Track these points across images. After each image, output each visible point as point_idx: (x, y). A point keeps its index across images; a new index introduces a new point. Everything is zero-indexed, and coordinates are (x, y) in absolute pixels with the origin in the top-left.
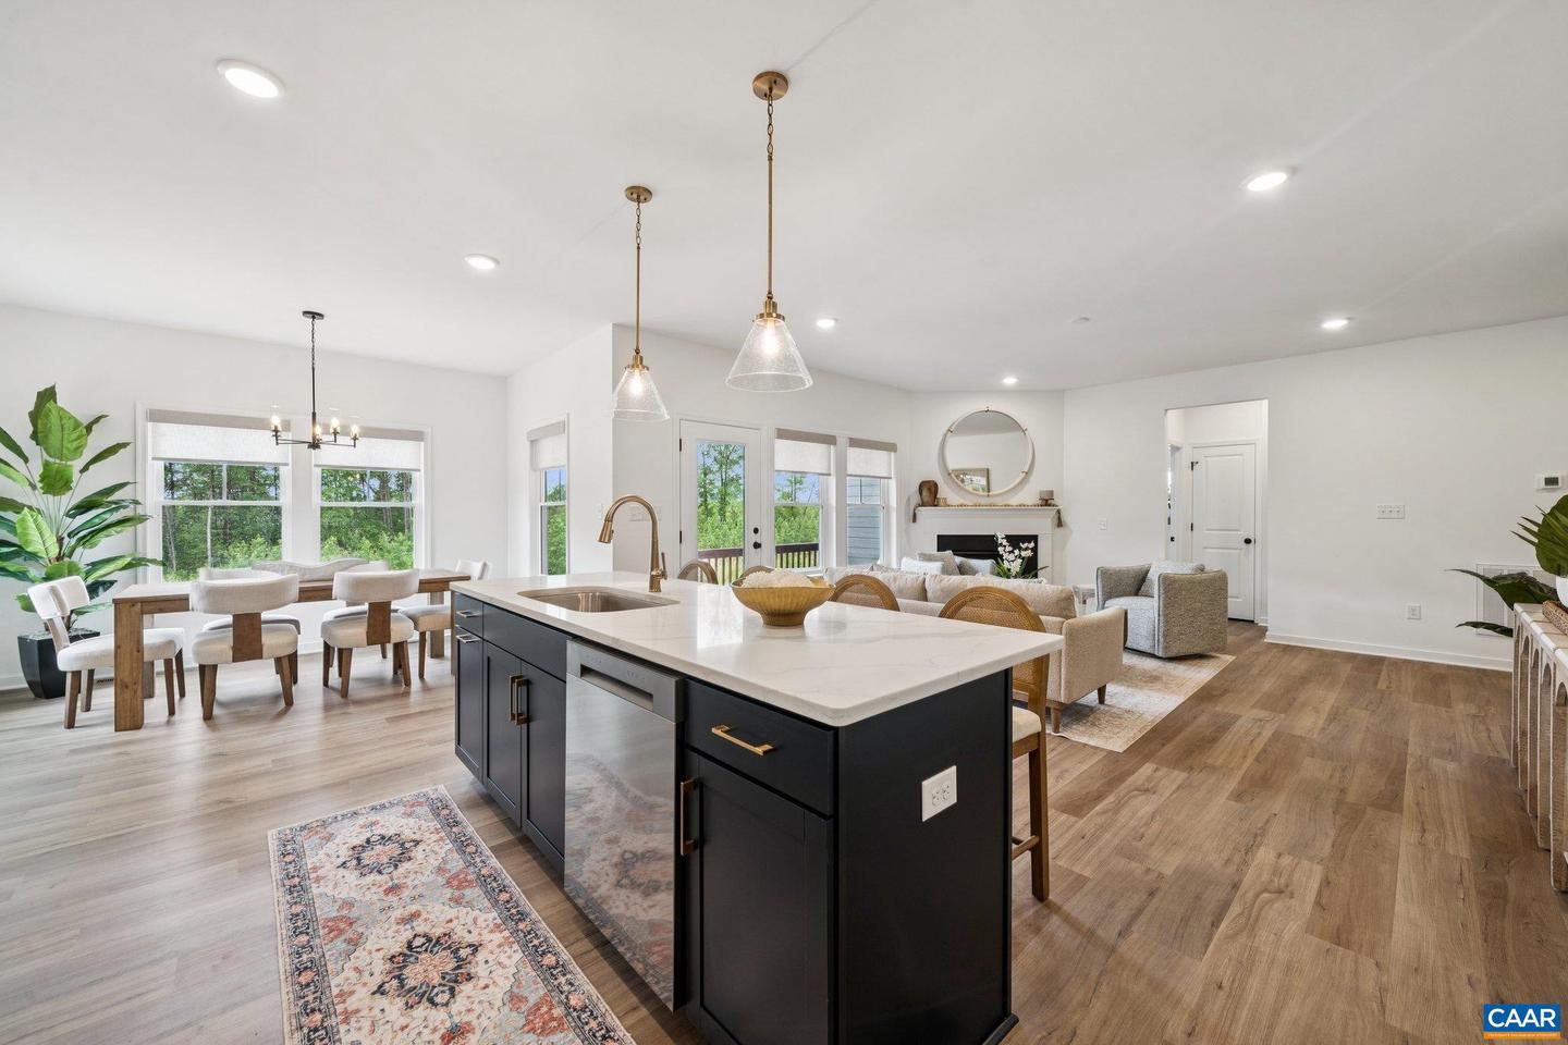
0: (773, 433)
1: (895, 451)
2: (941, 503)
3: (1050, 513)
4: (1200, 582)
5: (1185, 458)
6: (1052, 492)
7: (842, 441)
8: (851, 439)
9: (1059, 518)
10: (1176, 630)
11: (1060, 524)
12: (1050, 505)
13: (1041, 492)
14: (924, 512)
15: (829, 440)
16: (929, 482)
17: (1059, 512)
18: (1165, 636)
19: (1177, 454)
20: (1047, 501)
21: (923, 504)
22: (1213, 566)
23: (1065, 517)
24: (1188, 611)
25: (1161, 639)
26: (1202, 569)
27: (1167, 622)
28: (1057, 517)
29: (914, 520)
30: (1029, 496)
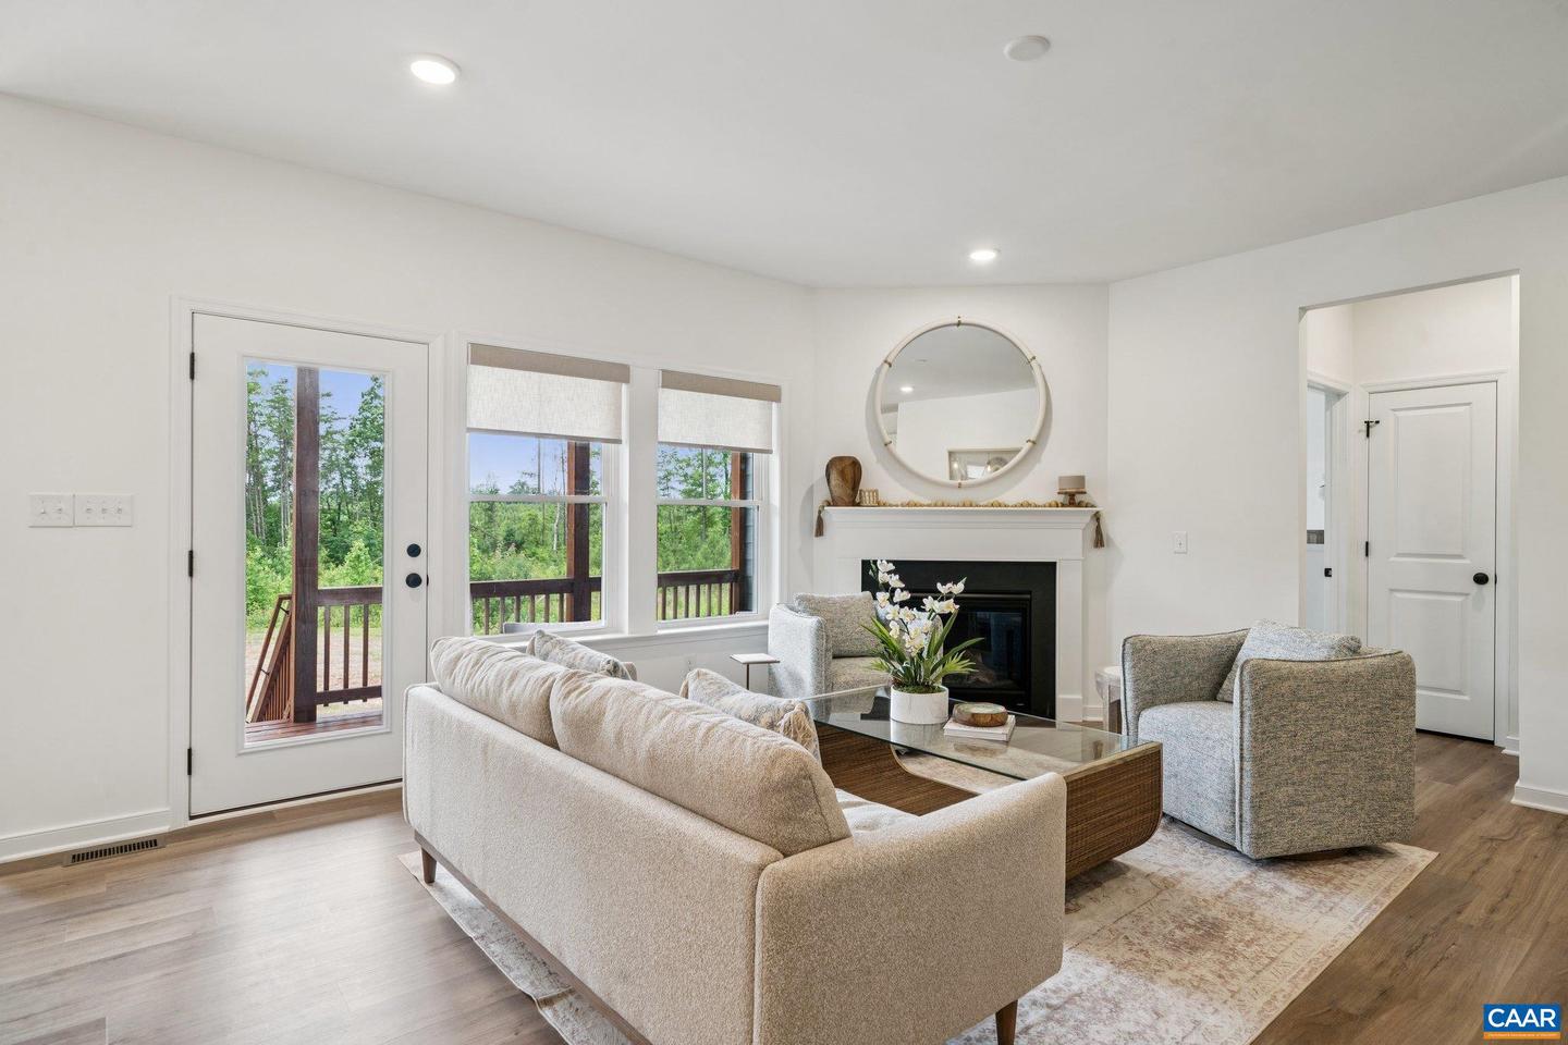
0: (463, 352)
1: (778, 400)
2: (867, 498)
3: (1082, 517)
4: (1346, 681)
5: (1355, 410)
6: (1081, 480)
7: (645, 373)
8: (663, 371)
9: (1098, 531)
10: (1281, 794)
11: (1099, 541)
12: (1080, 505)
13: (1061, 479)
14: (835, 515)
15: (618, 373)
16: (841, 459)
17: (1097, 517)
18: (1255, 808)
19: (1338, 405)
20: (1073, 496)
21: (833, 502)
22: (1381, 642)
23: (1111, 528)
24: (1313, 748)
25: (1247, 816)
26: (1353, 649)
27: (1259, 775)
28: (1093, 527)
29: (820, 531)
30: (1039, 485)
